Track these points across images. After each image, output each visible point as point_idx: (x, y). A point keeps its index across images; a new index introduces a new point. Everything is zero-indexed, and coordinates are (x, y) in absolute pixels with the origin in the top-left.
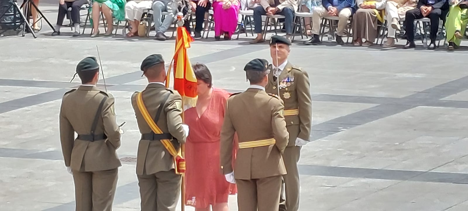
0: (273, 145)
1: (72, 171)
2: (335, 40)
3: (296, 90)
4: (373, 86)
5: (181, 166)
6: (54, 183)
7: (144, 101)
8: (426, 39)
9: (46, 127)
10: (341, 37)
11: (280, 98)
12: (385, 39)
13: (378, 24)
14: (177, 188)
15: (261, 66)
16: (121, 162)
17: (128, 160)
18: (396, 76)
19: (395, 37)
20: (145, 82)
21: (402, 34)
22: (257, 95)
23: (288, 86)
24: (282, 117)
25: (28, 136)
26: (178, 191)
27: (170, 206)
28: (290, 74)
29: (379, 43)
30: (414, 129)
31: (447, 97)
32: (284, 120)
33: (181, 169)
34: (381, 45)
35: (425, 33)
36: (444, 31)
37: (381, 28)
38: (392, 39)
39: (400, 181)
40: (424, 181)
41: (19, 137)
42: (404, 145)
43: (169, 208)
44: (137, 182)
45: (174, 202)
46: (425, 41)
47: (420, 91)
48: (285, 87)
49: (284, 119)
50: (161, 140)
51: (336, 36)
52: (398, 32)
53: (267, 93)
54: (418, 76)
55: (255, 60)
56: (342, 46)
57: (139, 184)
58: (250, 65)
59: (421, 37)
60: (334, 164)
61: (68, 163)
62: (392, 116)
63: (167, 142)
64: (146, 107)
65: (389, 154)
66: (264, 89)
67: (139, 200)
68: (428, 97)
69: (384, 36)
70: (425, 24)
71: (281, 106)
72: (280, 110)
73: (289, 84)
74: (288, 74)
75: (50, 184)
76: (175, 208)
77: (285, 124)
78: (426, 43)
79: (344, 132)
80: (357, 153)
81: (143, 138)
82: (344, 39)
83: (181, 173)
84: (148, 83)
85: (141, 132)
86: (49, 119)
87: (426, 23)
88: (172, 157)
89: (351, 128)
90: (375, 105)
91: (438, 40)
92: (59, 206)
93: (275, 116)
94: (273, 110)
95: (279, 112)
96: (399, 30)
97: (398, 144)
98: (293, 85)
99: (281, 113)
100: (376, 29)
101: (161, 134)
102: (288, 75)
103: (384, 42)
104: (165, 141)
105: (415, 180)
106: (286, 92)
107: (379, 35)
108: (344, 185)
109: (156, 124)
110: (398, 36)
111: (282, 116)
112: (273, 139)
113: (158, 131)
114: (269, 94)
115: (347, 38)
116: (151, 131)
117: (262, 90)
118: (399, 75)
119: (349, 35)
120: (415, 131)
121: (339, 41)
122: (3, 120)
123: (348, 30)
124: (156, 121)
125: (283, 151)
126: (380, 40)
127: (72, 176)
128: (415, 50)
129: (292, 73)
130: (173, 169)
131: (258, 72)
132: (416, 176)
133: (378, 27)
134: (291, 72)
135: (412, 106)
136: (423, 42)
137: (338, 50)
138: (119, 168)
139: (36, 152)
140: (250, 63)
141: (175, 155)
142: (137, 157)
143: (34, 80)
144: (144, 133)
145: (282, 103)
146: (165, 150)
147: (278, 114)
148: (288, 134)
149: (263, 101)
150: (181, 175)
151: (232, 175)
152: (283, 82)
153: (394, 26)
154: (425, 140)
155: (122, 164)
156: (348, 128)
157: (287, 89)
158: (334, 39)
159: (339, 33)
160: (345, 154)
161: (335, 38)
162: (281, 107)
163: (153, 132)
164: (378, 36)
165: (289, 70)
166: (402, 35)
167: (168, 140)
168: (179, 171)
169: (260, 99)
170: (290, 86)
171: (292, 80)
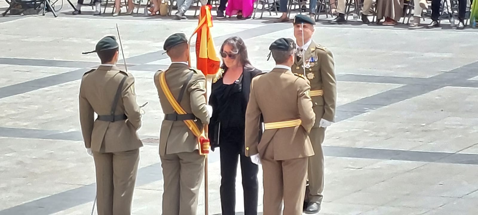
0: (298, 126)
1: (92, 152)
2: (360, 20)
3: (320, 70)
4: (399, 66)
5: (205, 146)
6: (75, 164)
7: (167, 81)
8: (454, 18)
9: (67, 108)
10: (366, 16)
11: (306, 77)
12: (412, 18)
13: (404, 3)
14: (201, 169)
15: (285, 46)
16: (143, 143)
17: (150, 141)
18: (422, 56)
19: (421, 17)
20: (167, 62)
21: (428, 12)
22: (283, 75)
23: (312, 66)
24: (308, 98)
25: (49, 116)
26: (201, 173)
27: (193, 188)
28: (313, 54)
29: (406, 22)
30: (442, 109)
31: (475, 77)
32: (310, 101)
33: (204, 149)
34: (408, 24)
35: (453, 12)
36: (471, 10)
37: (408, 7)
38: (419, 18)
39: (427, 163)
40: (452, 162)
41: (40, 117)
42: (430, 126)
43: (192, 189)
44: (160, 163)
45: (197, 184)
46: (452, 20)
47: (448, 71)
48: (308, 68)
49: (310, 99)
50: (184, 121)
51: (361, 15)
52: (425, 11)
53: (293, 73)
54: (445, 55)
55: (280, 40)
56: (369, 25)
57: (162, 166)
58: (275, 44)
59: (449, 16)
60: (359, 145)
61: (88, 144)
62: (418, 96)
63: (190, 122)
64: (170, 88)
65: (416, 135)
66: (290, 69)
67: (162, 182)
68: (455, 77)
69: (410, 15)
70: (453, 3)
71: (307, 86)
72: (306, 90)
73: (313, 63)
74: (312, 54)
75: (71, 165)
76: (198, 190)
77: (311, 104)
78: (454, 22)
79: (370, 113)
80: (383, 133)
81: (167, 118)
82: (370, 19)
83: (205, 154)
84: (171, 63)
85: (164, 113)
86: (70, 99)
87: (454, 1)
88: (195, 137)
89: (378, 109)
90: (402, 85)
91: (466, 19)
92: (80, 187)
93: (301, 96)
94: (298, 91)
95: (305, 93)
96: (426, 9)
97: (424, 125)
98: (317, 65)
99: (307, 93)
100: (402, 7)
101: (185, 114)
102: (312, 56)
103: (411, 21)
104: (188, 121)
105: (442, 162)
106: (310, 72)
107: (406, 14)
108: (371, 167)
109: (179, 104)
110: (424, 15)
111: (308, 96)
112: (299, 120)
113: (180, 111)
114: (295, 74)
115: (373, 17)
116: (174, 111)
117: (288, 70)
118: (426, 55)
119: (374, 14)
120: (443, 112)
121: (365, 20)
122: (24, 100)
123: (374, 9)
124: (179, 101)
125: (309, 131)
126: (407, 18)
127: (93, 157)
128: (442, 29)
129: (316, 52)
130: (197, 150)
131: (282, 51)
132: (443, 158)
133: (405, 6)
134: (314, 52)
135: (439, 87)
136: (450, 22)
137: (365, 29)
138: (141, 149)
139: (57, 133)
140: (275, 42)
141: (199, 136)
142: (159, 138)
143: (55, 59)
144: (167, 114)
145: (308, 83)
146: (189, 130)
147: (304, 94)
148: (314, 115)
149: (289, 81)
150: (204, 156)
151: (258, 156)
152: (307, 62)
153: (422, 5)
154: (452, 121)
155: (144, 145)
156: (374, 108)
157: (310, 69)
158: (359, 18)
159: (365, 12)
160: (371, 135)
161: (361, 17)
162: (307, 88)
163: (177, 113)
164: (404, 15)
165: (313, 49)
166: (429, 14)
167: (192, 121)
168: (203, 152)
169: (285, 80)
170: (314, 66)
171: (316, 60)
